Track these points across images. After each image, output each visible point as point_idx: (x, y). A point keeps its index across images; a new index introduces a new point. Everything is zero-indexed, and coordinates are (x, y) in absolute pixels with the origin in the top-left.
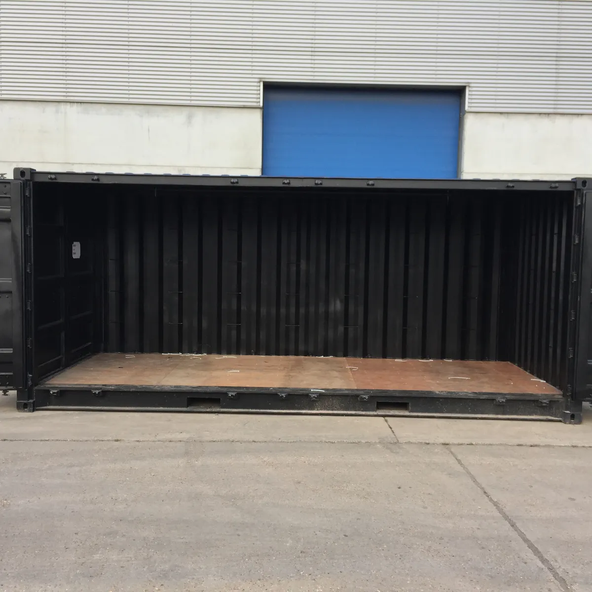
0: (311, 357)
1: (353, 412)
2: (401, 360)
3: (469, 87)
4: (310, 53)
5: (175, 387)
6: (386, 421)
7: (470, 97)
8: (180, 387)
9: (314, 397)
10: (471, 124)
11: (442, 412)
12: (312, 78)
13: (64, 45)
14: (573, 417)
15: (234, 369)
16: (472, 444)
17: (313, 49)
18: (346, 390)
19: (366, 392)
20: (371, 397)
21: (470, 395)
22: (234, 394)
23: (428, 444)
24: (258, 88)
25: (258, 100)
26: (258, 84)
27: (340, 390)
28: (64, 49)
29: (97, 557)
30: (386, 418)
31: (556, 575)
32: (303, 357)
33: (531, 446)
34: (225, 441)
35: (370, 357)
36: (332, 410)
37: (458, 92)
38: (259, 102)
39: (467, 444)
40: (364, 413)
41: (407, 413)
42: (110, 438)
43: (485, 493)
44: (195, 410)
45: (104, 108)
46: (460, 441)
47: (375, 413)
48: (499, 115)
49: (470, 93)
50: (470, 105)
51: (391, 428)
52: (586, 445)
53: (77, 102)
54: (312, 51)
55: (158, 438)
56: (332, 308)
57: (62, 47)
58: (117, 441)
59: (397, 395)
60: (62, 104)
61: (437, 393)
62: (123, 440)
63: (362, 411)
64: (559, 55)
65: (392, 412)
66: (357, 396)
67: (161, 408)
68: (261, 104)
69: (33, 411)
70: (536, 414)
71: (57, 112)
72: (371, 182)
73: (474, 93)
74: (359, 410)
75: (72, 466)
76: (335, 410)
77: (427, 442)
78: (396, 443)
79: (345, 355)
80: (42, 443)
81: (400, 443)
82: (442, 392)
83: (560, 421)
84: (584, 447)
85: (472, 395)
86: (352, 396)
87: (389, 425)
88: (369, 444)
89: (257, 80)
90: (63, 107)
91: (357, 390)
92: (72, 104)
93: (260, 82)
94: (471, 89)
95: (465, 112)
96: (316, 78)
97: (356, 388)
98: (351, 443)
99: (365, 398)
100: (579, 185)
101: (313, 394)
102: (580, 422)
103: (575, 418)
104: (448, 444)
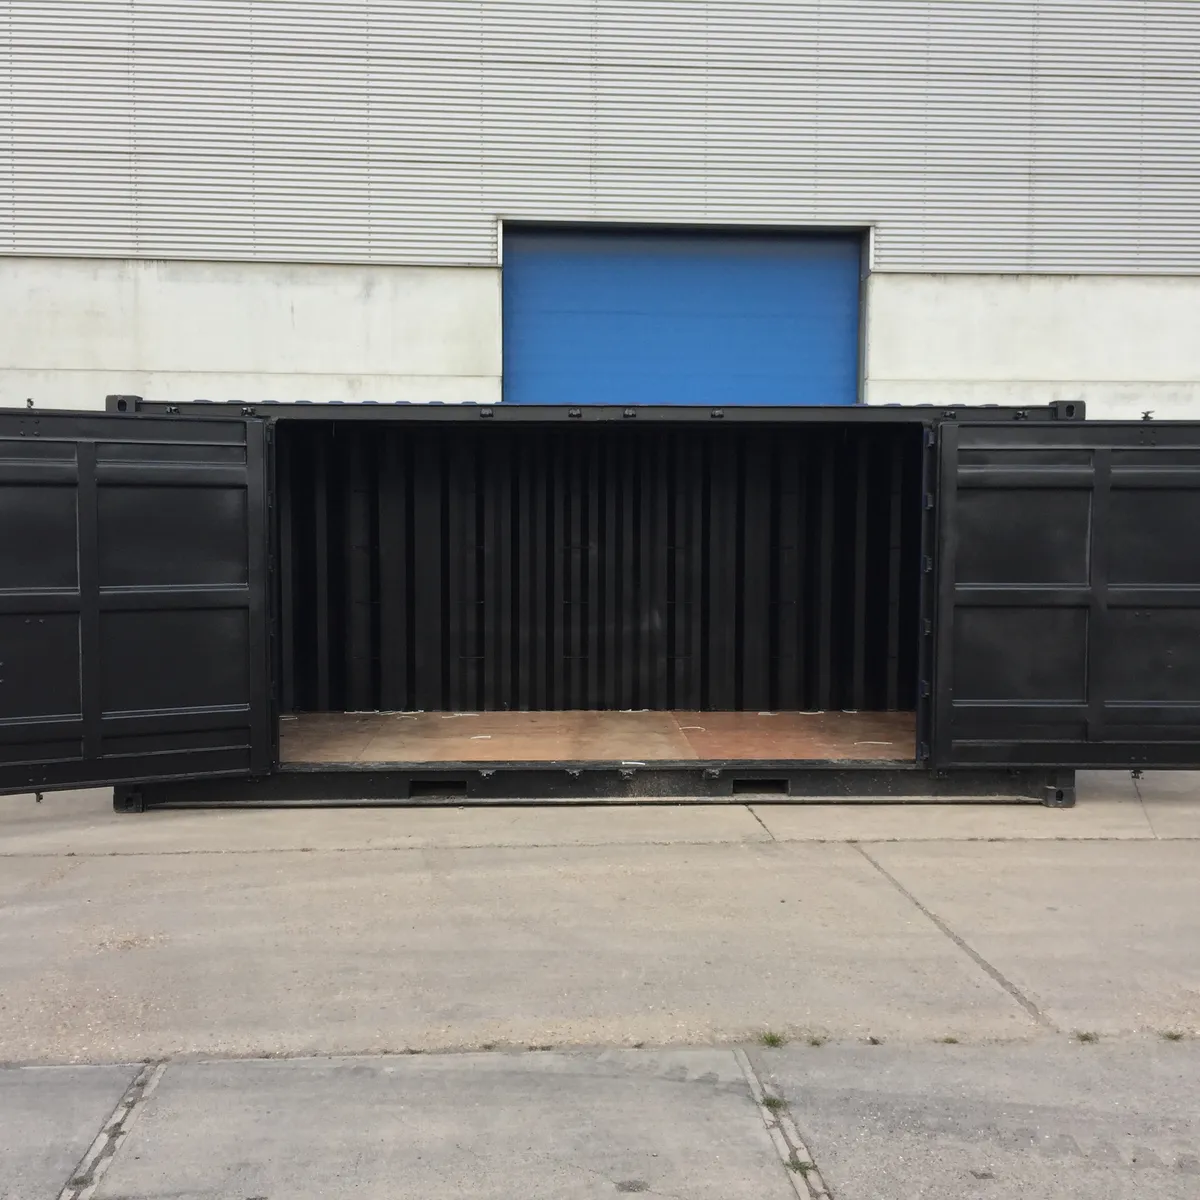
0: (609, 712)
1: (694, 799)
2: (768, 713)
3: (876, 228)
4: (588, 170)
5: (387, 763)
7: (877, 246)
8: (396, 763)
9: (628, 774)
11: (843, 794)
14: (1060, 796)
15: (483, 733)
16: (894, 840)
17: (593, 163)
18: (681, 761)
19: (716, 763)
20: (724, 772)
21: (890, 764)
22: (490, 772)
23: (823, 842)
24: (494, 232)
25: (494, 254)
26: (494, 225)
27: (672, 761)
30: (750, 806)
32: (595, 712)
35: (713, 709)
36: (658, 796)
37: (856, 237)
38: (497, 257)
39: (887, 841)
40: (712, 799)
42: (293, 847)
43: (917, 904)
44: (424, 802)
45: (208, 271)
46: (875, 836)
47: (731, 799)
48: (930, 276)
49: (878, 239)
50: (877, 260)
52: (1080, 837)
53: (158, 260)
54: (591, 166)
55: (377, 842)
56: (645, 626)
57: (130, 160)
59: (769, 766)
60: (130, 262)
61: (835, 762)
63: (711, 796)
64: (1033, 171)
66: (701, 771)
67: (365, 801)
69: (143, 811)
70: (1000, 794)
71: (121, 278)
72: (717, 412)
73: (883, 239)
74: (704, 795)
76: (664, 796)
77: (822, 839)
78: (770, 842)
80: (181, 856)
81: (778, 842)
82: (843, 760)
86: (692, 771)
88: (726, 844)
89: (492, 218)
90: (130, 267)
91: (700, 761)
92: (148, 263)
93: (497, 221)
94: (878, 232)
95: (869, 273)
97: (697, 758)
99: (714, 774)
100: (1062, 413)
101: (626, 768)
102: (1071, 803)
103: (1064, 797)
104: (855, 842)
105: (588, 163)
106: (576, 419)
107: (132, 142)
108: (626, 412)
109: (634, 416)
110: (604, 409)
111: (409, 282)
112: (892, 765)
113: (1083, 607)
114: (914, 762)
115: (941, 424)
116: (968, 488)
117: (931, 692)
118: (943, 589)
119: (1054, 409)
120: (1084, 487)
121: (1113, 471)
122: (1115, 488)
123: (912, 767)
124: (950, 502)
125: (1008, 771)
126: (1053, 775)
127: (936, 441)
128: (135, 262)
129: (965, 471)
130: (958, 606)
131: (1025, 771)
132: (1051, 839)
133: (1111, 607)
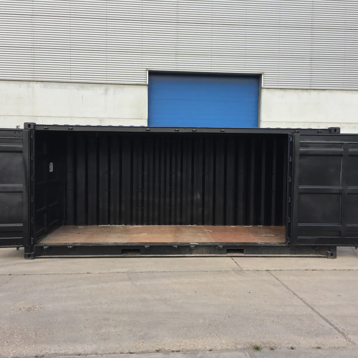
0: (183, 226)
1: (214, 255)
2: (234, 226)
3: (264, 74)
4: (175, 55)
5: (114, 243)
6: (233, 259)
7: (264, 80)
8: (117, 243)
9: (193, 247)
10: (265, 95)
11: (262, 254)
12: (176, 68)
13: (32, 49)
14: (332, 255)
15: (144, 233)
16: (281, 270)
17: (176, 53)
18: (210, 243)
19: (221, 243)
20: (224, 247)
21: (277, 244)
22: (148, 246)
23: (258, 270)
24: (146, 74)
25: (146, 81)
26: (146, 72)
27: (207, 243)
28: (32, 51)
29: (104, 330)
30: (232, 258)
31: (339, 331)
32: (179, 226)
33: (313, 270)
34: (148, 272)
35: (216, 225)
36: (202, 254)
37: (258, 77)
38: (146, 82)
39: (279, 270)
40: (220, 255)
41: (243, 255)
42: (84, 272)
43: (294, 294)
44: (126, 256)
45: (56, 85)
46: (275, 269)
47: (226, 255)
48: (280, 90)
49: (264, 78)
50: (264, 84)
51: (236, 263)
52: (341, 269)
53: (40, 81)
55: (111, 271)
56: (195, 198)
57: (32, 50)
58: (88, 273)
59: (238, 245)
60: (31, 82)
61: (259, 243)
62: (92, 273)
63: (219, 254)
64: (311, 57)
65: (235, 255)
66: (216, 246)
67: (107, 255)
68: (147, 83)
69: (34, 259)
70: (312, 254)
71: (28, 87)
72: (222, 130)
73: (266, 78)
74: (217, 254)
75: (69, 287)
76: (204, 254)
77: (258, 269)
78: (241, 271)
79: (203, 224)
80: (47, 275)
81: (243, 271)
82: (262, 243)
83: (325, 257)
84: (340, 270)
85: (278, 244)
86: (213, 246)
87: (235, 262)
88: (226, 271)
89: (145, 69)
90: (31, 84)
91: (216, 243)
92: (37, 82)
93: (146, 71)
95: (261, 88)
96: (178, 69)
97: (215, 242)
98: (217, 271)
99: (221, 247)
100: (333, 131)
101: (192, 245)
102: (335, 257)
103: (333, 255)
104: (269, 270)
105: (175, 53)
106: (177, 132)
107: (32, 44)
108: (193, 130)
109: (196, 131)
110: (186, 129)
111: (119, 89)
112: (278, 245)
113: (340, 193)
114: (284, 243)
115: (294, 134)
116: (303, 155)
117: (291, 221)
118: (295, 188)
119: (330, 130)
120: (340, 155)
121: (349, 150)
122: (349, 156)
123: (285, 245)
124: (297, 160)
125: (315, 247)
126: (329, 248)
127: (293, 140)
128: (33, 82)
129: (302, 149)
130: (300, 193)
131: (320, 246)
132: (332, 270)
133: (348, 194)
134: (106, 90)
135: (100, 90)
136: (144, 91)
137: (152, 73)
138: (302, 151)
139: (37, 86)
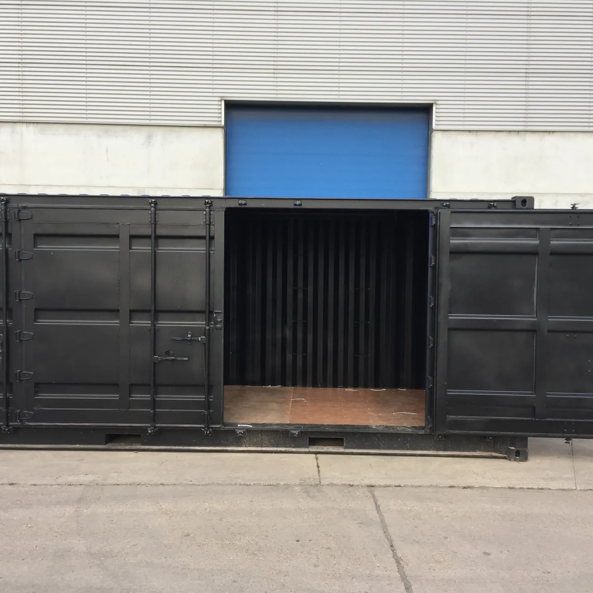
0: (258, 387)
1: (283, 449)
2: (351, 390)
3: (436, 104)
4: (273, 71)
6: (317, 459)
9: (241, 433)
10: (439, 143)
12: (275, 96)
13: (20, 65)
14: (518, 453)
17: (275, 67)
18: (277, 424)
19: (297, 426)
20: (302, 433)
21: (408, 430)
22: (153, 430)
24: (220, 107)
26: (220, 103)
27: (271, 425)
28: (20, 69)
32: (249, 386)
33: (464, 488)
34: (130, 484)
36: (261, 447)
37: (426, 110)
41: (341, 450)
44: (113, 448)
46: (388, 482)
48: (468, 133)
50: (437, 123)
51: (318, 467)
53: (33, 123)
54: (274, 69)
58: (12, 484)
60: (18, 124)
61: (374, 427)
63: (293, 447)
64: (528, 71)
65: (325, 449)
66: (288, 432)
67: (78, 446)
70: (480, 451)
73: (441, 111)
76: (265, 447)
77: (352, 483)
78: (317, 485)
79: (294, 384)
81: (322, 485)
82: (379, 426)
83: (505, 458)
84: (521, 488)
85: (410, 430)
86: (282, 431)
87: (318, 464)
88: (287, 486)
89: (219, 99)
91: (288, 425)
92: (28, 124)
93: (221, 101)
94: (438, 106)
95: (433, 130)
96: (279, 96)
98: (269, 485)
100: (519, 205)
101: (240, 429)
102: (525, 459)
103: (521, 455)
105: (273, 67)
107: (20, 57)
108: (240, 202)
109: (245, 204)
111: (172, 134)
113: (532, 330)
114: (423, 428)
115: (440, 210)
116: (457, 253)
117: (433, 385)
118: (441, 318)
119: (513, 201)
120: (532, 253)
121: (552, 242)
124: (445, 262)
125: (484, 437)
126: (513, 440)
127: (436, 222)
128: (21, 124)
129: (455, 241)
131: (494, 437)
133: (549, 331)
134: (149, 137)
135: (137, 137)
136: (217, 139)
137: (231, 106)
138: (454, 244)
139: (29, 131)
